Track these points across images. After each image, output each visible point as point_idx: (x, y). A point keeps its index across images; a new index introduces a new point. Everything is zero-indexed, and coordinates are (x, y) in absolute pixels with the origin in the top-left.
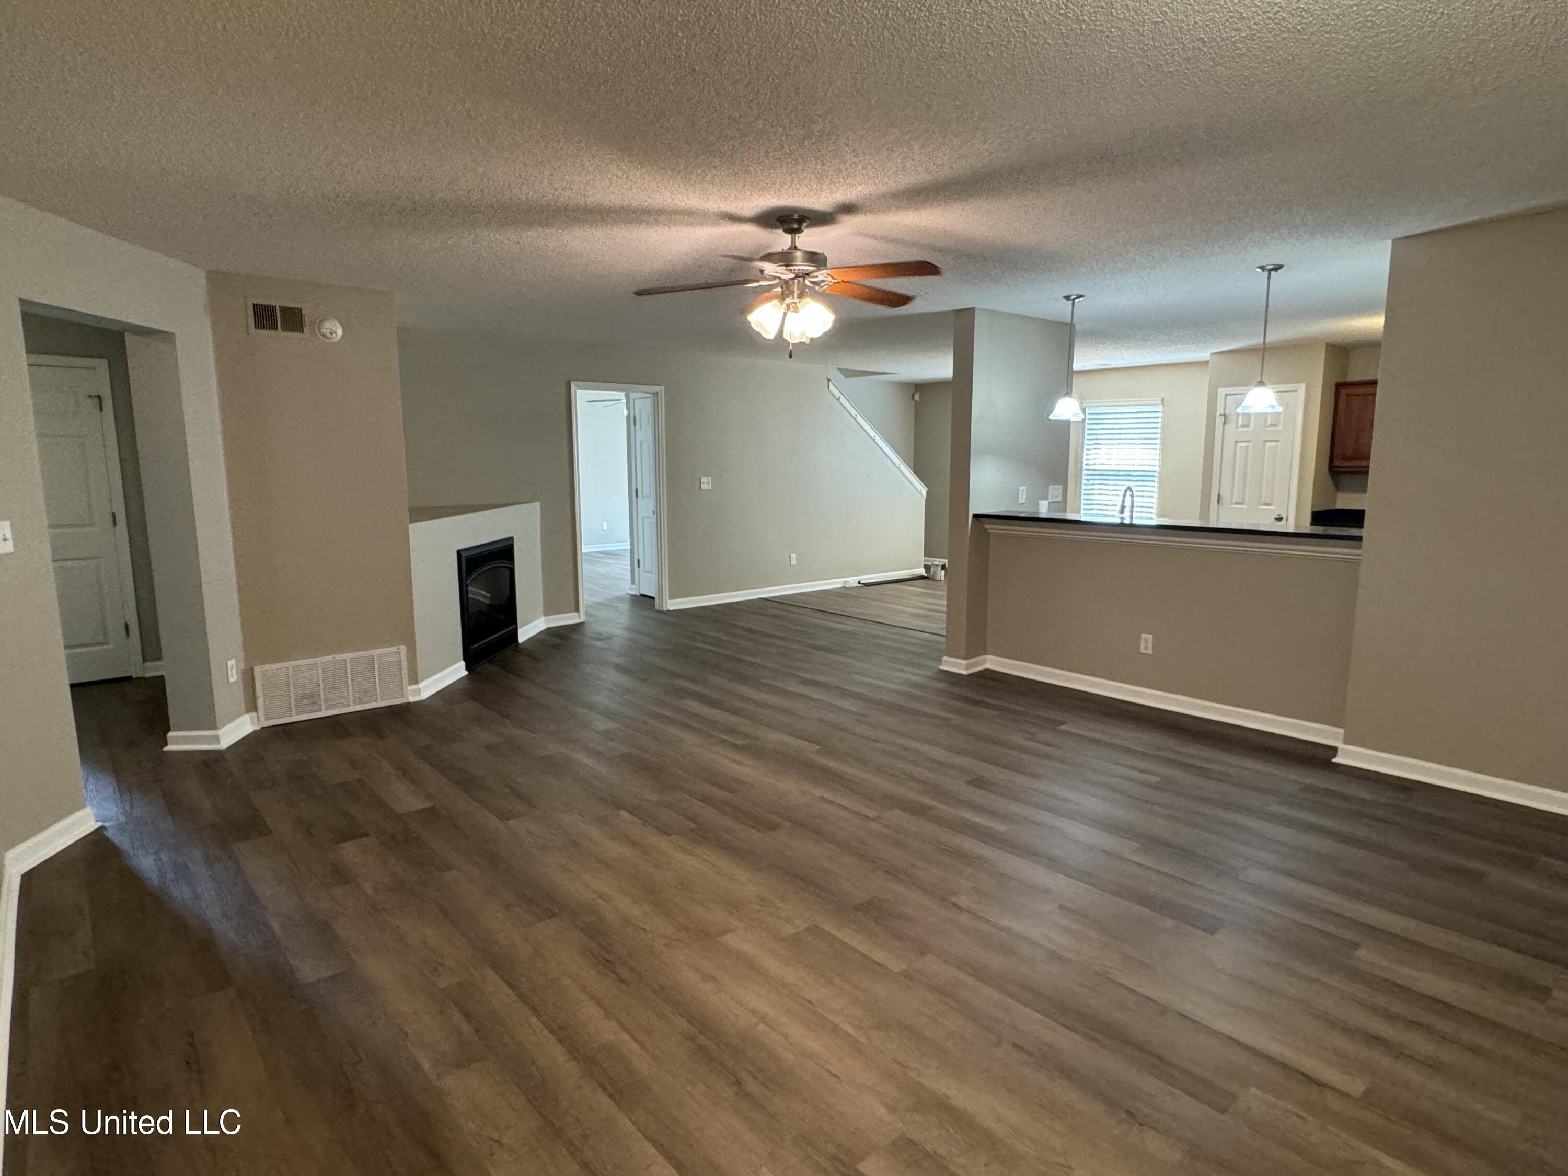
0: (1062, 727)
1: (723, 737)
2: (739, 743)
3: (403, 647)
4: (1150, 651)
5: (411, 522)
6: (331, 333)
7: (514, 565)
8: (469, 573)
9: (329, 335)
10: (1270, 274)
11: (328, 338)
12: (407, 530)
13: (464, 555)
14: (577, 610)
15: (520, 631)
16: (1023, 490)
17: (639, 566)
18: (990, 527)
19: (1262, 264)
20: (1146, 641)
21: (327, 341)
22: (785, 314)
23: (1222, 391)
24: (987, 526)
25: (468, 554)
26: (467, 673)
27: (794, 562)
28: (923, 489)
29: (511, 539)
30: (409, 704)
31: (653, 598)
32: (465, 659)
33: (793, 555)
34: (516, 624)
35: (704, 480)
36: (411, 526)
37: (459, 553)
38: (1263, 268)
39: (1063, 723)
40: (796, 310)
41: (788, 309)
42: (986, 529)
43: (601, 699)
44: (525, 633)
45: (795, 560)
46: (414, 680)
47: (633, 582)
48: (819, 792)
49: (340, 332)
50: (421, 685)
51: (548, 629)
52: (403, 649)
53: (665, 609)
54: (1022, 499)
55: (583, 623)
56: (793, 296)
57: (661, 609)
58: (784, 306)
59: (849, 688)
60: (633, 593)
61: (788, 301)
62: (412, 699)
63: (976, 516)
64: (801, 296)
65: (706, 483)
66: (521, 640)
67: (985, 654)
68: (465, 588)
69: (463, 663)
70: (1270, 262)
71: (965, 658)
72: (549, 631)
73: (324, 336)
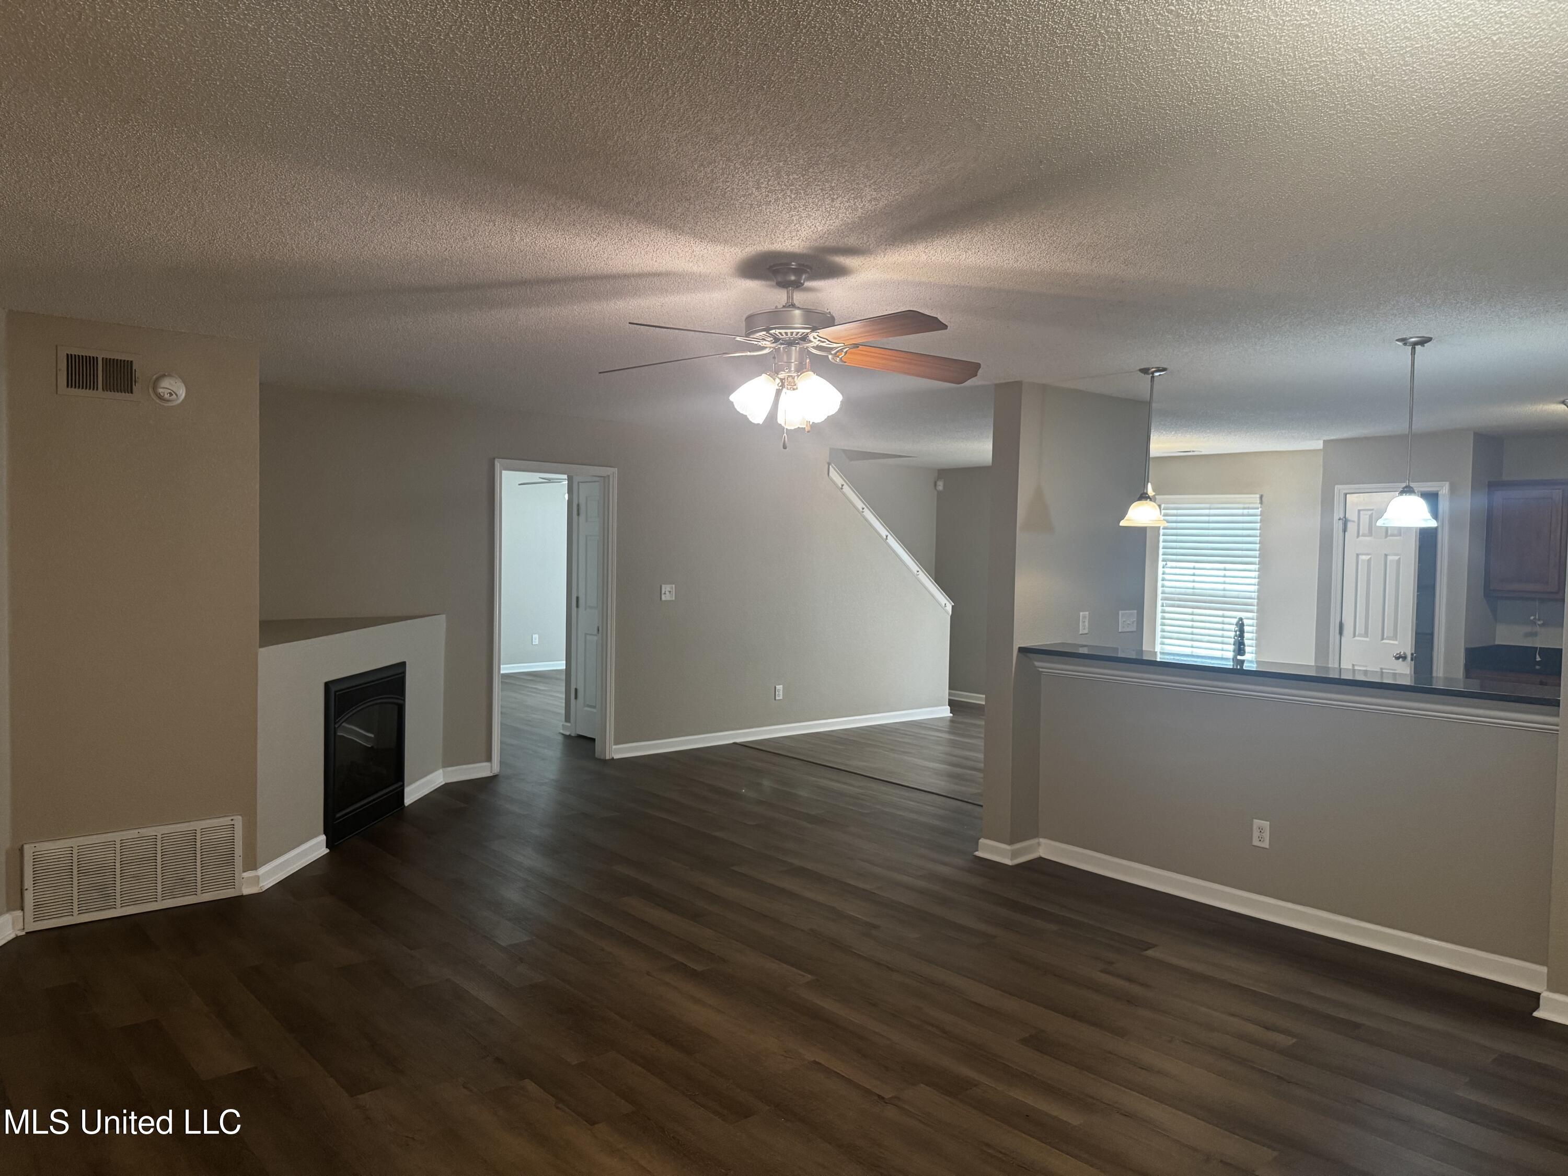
0: (1150, 953)
1: (679, 958)
2: (699, 968)
3: (240, 817)
4: (1266, 844)
5: (261, 646)
6: (171, 394)
7: (404, 700)
8: (340, 712)
9: (167, 396)
10: (1414, 349)
11: (168, 401)
12: (256, 655)
13: (333, 689)
14: (489, 759)
15: (407, 790)
16: (1084, 617)
17: (576, 698)
18: (1043, 665)
19: (1404, 337)
20: (1261, 830)
21: (170, 404)
22: (778, 393)
23: (1339, 489)
24: (1037, 664)
25: (338, 687)
26: (328, 851)
27: (780, 696)
28: (948, 604)
29: (403, 664)
30: (241, 898)
31: (593, 740)
32: (325, 833)
33: (779, 687)
34: (403, 781)
35: (666, 588)
36: (262, 651)
37: (327, 685)
38: (1404, 341)
39: (1151, 946)
40: (794, 388)
41: (783, 386)
42: (1036, 667)
43: (512, 894)
44: (413, 793)
45: (781, 693)
46: (252, 863)
47: (567, 719)
48: (812, 1054)
49: (182, 393)
50: (262, 871)
51: (446, 784)
52: (238, 821)
53: (607, 758)
54: (1084, 628)
55: (495, 777)
56: (790, 368)
57: (602, 757)
58: (778, 381)
59: (852, 882)
60: (568, 733)
61: (782, 375)
62: (246, 891)
63: (1023, 650)
64: (800, 369)
65: (668, 593)
66: (408, 801)
67: (1036, 836)
68: (332, 732)
69: (323, 838)
70: (1414, 333)
71: (1011, 843)
72: (446, 789)
73: (160, 397)
